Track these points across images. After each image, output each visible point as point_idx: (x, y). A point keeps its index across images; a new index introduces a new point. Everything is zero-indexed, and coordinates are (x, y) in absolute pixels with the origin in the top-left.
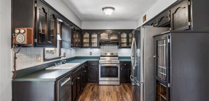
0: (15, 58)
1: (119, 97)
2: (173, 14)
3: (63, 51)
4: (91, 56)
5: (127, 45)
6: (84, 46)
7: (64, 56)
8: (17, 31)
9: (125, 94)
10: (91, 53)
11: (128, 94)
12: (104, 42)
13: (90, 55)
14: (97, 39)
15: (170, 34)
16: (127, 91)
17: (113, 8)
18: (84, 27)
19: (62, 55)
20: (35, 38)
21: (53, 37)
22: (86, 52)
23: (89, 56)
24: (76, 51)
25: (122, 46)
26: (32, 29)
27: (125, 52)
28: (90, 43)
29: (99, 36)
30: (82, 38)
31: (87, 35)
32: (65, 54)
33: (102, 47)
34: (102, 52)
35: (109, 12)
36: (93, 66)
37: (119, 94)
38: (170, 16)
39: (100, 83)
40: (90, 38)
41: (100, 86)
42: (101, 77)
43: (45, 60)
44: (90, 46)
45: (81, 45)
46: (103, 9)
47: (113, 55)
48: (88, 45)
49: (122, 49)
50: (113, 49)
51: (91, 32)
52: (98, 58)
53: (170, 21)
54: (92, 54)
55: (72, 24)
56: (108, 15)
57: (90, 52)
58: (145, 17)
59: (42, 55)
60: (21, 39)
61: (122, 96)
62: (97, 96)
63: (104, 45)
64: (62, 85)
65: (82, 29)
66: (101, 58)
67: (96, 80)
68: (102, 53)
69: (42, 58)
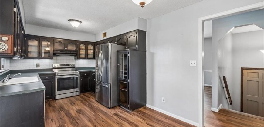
1: (86, 103)
2: (128, 38)
4: (39, 68)
5: (86, 56)
6: (29, 56)
9: (89, 100)
10: (38, 65)
11: (92, 100)
12: (59, 52)
13: (37, 67)
15: (129, 51)
16: (89, 97)
17: (80, 22)
25: (80, 57)
26: (13, 36)
27: (82, 63)
28: (40, 52)
32: (3, 66)
33: (55, 57)
35: (75, 25)
37: (84, 101)
38: (126, 39)
39: (57, 97)
41: (57, 101)
42: (58, 91)
44: (40, 56)
45: (26, 55)
46: (69, 20)
47: (70, 66)
49: (79, 60)
50: (69, 60)
52: (50, 70)
53: (126, 42)
54: (40, 66)
56: (75, 27)
58: (105, 34)
61: (87, 102)
62: (61, 109)
65: (26, 34)
66: (54, 70)
67: (51, 95)
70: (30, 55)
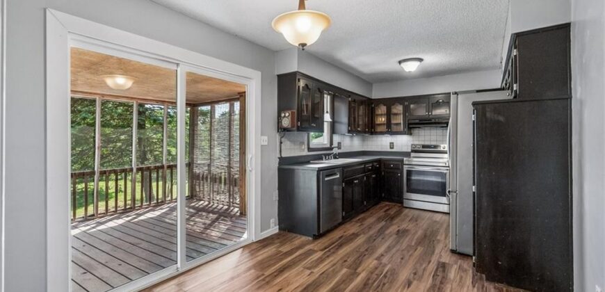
0: (281, 143)
3: (336, 138)
4: (393, 150)
6: (377, 131)
7: (339, 147)
8: (283, 115)
10: (393, 145)
12: (417, 121)
13: (391, 148)
14: (402, 116)
15: (475, 107)
17: (421, 60)
18: (376, 94)
19: (335, 144)
20: (298, 121)
21: (318, 118)
22: (382, 143)
23: (390, 150)
24: (363, 140)
26: (295, 111)
28: (389, 124)
29: (406, 109)
30: (372, 114)
31: (382, 109)
32: (339, 144)
33: (416, 131)
34: (416, 143)
36: (392, 168)
40: (389, 115)
41: (404, 209)
42: (407, 192)
43: (309, 149)
44: (390, 130)
45: (370, 129)
46: (400, 62)
47: (441, 149)
48: (384, 128)
51: (389, 103)
52: (407, 154)
54: (395, 147)
55: (349, 94)
56: (410, 72)
57: (391, 143)
59: (306, 143)
60: (286, 123)
63: (419, 128)
64: (326, 179)
65: (373, 98)
66: (413, 154)
68: (416, 145)
69: (306, 146)
70: (379, 129)
